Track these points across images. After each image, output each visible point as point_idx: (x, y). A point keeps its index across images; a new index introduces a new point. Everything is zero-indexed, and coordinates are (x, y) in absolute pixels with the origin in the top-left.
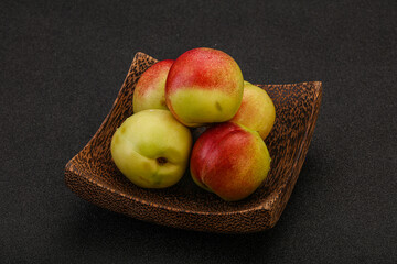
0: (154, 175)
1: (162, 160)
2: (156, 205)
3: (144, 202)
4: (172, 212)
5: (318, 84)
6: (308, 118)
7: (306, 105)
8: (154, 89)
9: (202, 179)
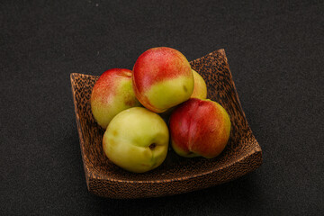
0: (152, 159)
1: (153, 146)
2: (169, 181)
3: (158, 182)
4: (182, 181)
5: (222, 51)
6: (228, 78)
7: (220, 70)
8: (115, 94)
9: (190, 148)
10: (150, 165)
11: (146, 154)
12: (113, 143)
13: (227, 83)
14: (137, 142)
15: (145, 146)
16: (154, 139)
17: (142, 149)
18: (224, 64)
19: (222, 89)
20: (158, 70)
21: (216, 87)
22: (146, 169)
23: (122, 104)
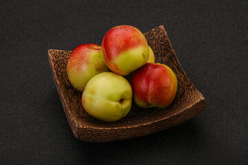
1: (121, 101)
2: (136, 126)
3: (129, 127)
4: (147, 126)
5: (162, 27)
6: (169, 47)
7: (161, 41)
8: (88, 63)
9: (149, 101)
10: (120, 115)
11: (117, 107)
12: (91, 100)
13: (168, 51)
14: (110, 98)
15: (117, 101)
16: (122, 96)
17: (114, 104)
18: (164, 36)
19: (165, 55)
20: (123, 43)
21: (160, 54)
22: (117, 118)
23: (94, 70)
